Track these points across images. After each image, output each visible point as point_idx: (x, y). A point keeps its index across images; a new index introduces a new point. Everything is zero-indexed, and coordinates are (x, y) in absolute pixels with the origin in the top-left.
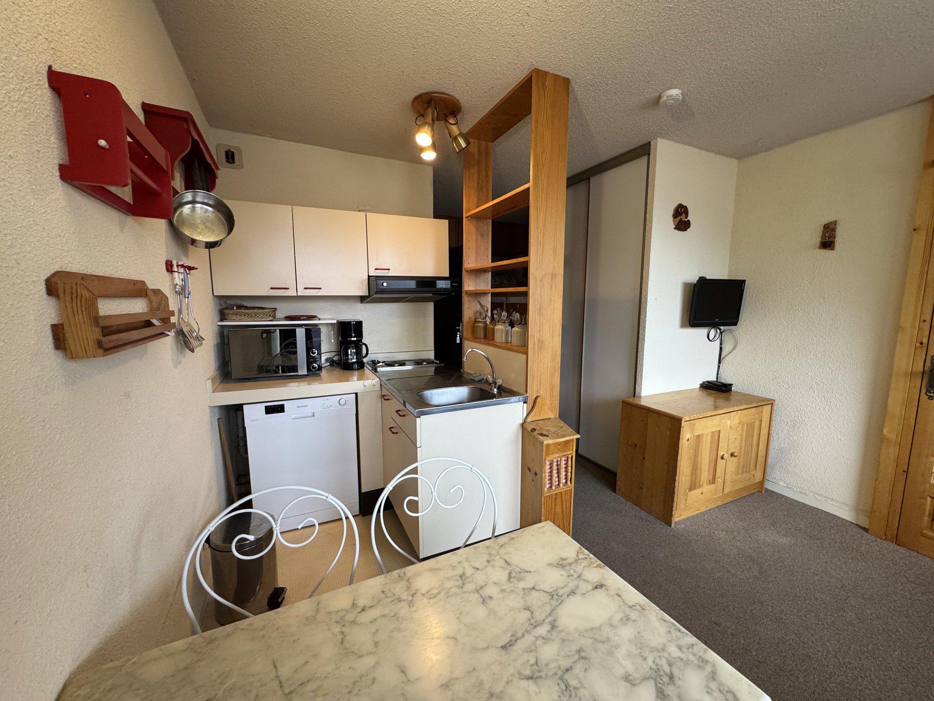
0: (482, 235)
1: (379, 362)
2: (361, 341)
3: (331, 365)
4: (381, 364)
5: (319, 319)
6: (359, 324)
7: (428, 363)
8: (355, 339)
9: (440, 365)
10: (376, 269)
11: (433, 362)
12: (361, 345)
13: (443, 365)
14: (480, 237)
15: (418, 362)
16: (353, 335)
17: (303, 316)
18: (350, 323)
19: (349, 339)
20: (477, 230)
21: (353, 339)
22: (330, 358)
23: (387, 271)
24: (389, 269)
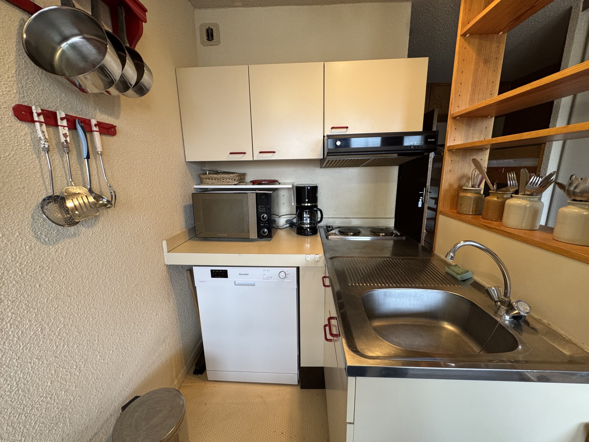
0: (486, 61)
1: (333, 229)
2: (316, 206)
3: (290, 226)
4: (334, 231)
5: (280, 184)
6: (314, 190)
7: (386, 235)
8: (309, 204)
9: (400, 238)
10: (332, 128)
11: (392, 234)
12: (316, 211)
13: (404, 238)
14: (481, 64)
15: (375, 231)
16: (307, 200)
17: (265, 181)
18: (304, 187)
19: (303, 204)
20: (479, 52)
21: (306, 205)
22: (289, 220)
23: (345, 130)
24: (347, 128)
